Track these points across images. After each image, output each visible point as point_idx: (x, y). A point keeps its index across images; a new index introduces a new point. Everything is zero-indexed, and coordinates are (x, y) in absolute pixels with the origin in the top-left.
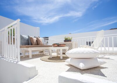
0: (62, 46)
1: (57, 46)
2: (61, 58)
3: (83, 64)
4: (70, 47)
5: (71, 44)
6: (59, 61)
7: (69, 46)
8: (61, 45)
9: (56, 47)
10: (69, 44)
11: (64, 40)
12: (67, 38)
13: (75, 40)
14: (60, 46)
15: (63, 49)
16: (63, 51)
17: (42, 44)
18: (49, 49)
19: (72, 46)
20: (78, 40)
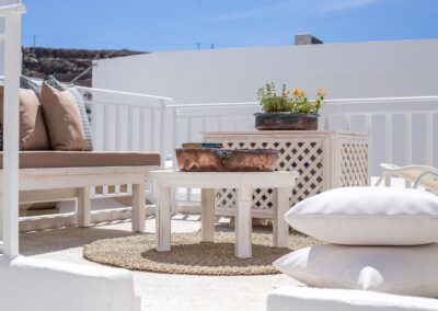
1: (214, 163)
2: (244, 251)
3: (376, 272)
4: (307, 172)
5: (313, 151)
6: (228, 269)
7: (301, 165)
8: (246, 162)
9: (203, 169)
10: (300, 151)
11: (261, 110)
12: (279, 95)
13: (348, 115)
14: (234, 164)
15: (258, 191)
16: (258, 204)
17: (79, 139)
18: (135, 187)
19: (319, 165)
20: (369, 115)
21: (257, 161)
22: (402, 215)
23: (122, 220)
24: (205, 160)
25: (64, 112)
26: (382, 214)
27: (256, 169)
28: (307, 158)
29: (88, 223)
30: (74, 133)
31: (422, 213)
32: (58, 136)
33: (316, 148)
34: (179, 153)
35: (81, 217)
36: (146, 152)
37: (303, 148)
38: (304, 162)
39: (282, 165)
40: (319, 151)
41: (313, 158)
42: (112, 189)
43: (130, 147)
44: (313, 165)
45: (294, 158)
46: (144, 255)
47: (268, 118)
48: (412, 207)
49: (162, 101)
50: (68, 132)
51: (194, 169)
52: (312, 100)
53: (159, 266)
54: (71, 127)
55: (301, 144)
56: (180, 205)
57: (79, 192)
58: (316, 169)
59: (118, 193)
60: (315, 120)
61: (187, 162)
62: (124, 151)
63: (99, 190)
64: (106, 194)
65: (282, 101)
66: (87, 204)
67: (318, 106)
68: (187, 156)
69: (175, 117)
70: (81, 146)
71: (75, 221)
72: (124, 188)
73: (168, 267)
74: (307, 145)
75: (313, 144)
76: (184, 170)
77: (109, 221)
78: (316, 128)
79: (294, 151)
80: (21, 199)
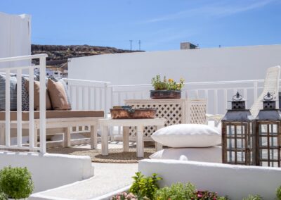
0: (141, 118)
1: (127, 115)
2: (140, 154)
4: (174, 119)
5: (177, 109)
7: (171, 116)
8: (141, 115)
9: (122, 118)
10: (171, 109)
11: (153, 89)
12: (162, 81)
13: (197, 91)
14: (136, 115)
15: (146, 128)
16: (146, 135)
17: (65, 105)
18: (92, 127)
19: (180, 115)
20: (206, 90)
21: (146, 114)
22: (197, 135)
23: (85, 144)
24: (123, 114)
25: (58, 92)
26: (189, 134)
27: (146, 118)
28: (174, 112)
29: (69, 145)
30: (63, 102)
31: (204, 134)
32: (56, 103)
33: (179, 107)
34: (111, 110)
35: (66, 142)
36: (98, 110)
37: (173, 107)
38: (173, 114)
39: (157, 115)
40: (180, 109)
41: (177, 112)
42: (80, 129)
43: (89, 108)
44: (177, 115)
45: (168, 112)
46: (96, 157)
47: (156, 93)
48: (200, 132)
49: (105, 84)
50: (60, 101)
51: (118, 118)
52: (178, 83)
53: (102, 160)
54: (62, 99)
55: (171, 105)
56: (115, 137)
57: (65, 130)
58: (178, 117)
59: (84, 131)
60: (180, 93)
61: (115, 115)
62: (86, 110)
63: (74, 129)
64: (77, 131)
65: (163, 84)
66: (69, 136)
67: (180, 87)
68: (115, 112)
69: (112, 92)
70: (66, 108)
71: (63, 145)
72: (87, 128)
73: (106, 160)
74: (174, 106)
75: (177, 105)
76: (114, 118)
77: (79, 145)
78: (179, 97)
79: (168, 109)
80: (47, 133)
